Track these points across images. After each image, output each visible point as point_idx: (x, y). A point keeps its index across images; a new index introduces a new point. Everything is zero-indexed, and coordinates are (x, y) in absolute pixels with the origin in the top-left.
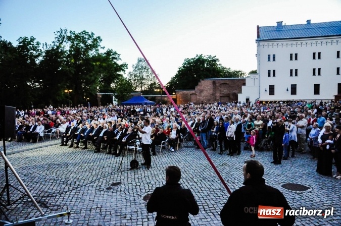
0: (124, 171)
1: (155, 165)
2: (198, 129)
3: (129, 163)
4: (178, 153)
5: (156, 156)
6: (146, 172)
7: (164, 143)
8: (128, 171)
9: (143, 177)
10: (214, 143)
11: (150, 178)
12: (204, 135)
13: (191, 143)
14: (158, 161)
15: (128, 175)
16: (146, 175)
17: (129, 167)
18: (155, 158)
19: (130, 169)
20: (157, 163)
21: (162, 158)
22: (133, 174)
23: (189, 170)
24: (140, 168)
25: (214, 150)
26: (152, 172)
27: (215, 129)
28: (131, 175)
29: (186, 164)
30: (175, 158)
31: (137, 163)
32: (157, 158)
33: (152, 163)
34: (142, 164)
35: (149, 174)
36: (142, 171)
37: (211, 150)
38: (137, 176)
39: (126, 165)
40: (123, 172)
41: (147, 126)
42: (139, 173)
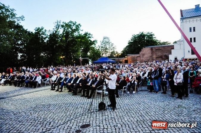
0: (93, 112)
1: (119, 106)
2: (151, 77)
3: (98, 104)
4: (136, 96)
5: (119, 99)
6: (112, 113)
7: (125, 88)
8: (96, 111)
9: (110, 118)
10: (164, 87)
11: (117, 120)
12: (156, 81)
13: (144, 88)
14: (121, 102)
15: (96, 116)
16: (112, 116)
17: (98, 108)
18: (118, 100)
19: (99, 111)
20: (121, 104)
21: (124, 100)
22: (101, 115)
23: (150, 112)
24: (107, 109)
25: (164, 93)
26: (118, 113)
27: (165, 76)
28: (99, 115)
29: (146, 106)
30: (135, 100)
31: (104, 104)
32: (120, 100)
33: (117, 105)
34: (108, 106)
35: (115, 116)
36: (109, 112)
37: (162, 93)
38: (104, 118)
39: (95, 106)
40: (92, 113)
41: (113, 74)
42: (106, 114)
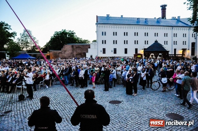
0: (14, 102)
1: (36, 97)
2: (63, 73)
3: (18, 97)
4: (51, 89)
5: (37, 91)
6: (30, 102)
7: (41, 83)
8: (17, 102)
9: (28, 105)
10: (72, 81)
11: (33, 105)
12: (66, 77)
13: (58, 82)
14: (38, 94)
15: (17, 105)
16: (30, 103)
17: (18, 100)
18: (36, 92)
19: (19, 101)
20: (37, 95)
21: (40, 92)
22: (20, 104)
23: (58, 98)
24: (25, 99)
25: (72, 85)
26: (34, 101)
27: (73, 73)
28: (19, 105)
29: (56, 95)
30: (49, 91)
31: (24, 96)
32: (37, 93)
33: (34, 96)
34: (27, 97)
35: (32, 103)
36: (27, 101)
37: (70, 85)
38: (23, 105)
39: (16, 98)
40: (13, 104)
41: (29, 73)
42: (25, 103)
